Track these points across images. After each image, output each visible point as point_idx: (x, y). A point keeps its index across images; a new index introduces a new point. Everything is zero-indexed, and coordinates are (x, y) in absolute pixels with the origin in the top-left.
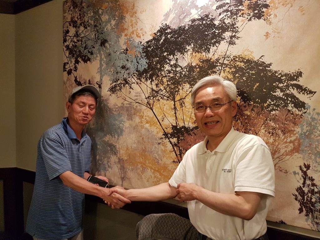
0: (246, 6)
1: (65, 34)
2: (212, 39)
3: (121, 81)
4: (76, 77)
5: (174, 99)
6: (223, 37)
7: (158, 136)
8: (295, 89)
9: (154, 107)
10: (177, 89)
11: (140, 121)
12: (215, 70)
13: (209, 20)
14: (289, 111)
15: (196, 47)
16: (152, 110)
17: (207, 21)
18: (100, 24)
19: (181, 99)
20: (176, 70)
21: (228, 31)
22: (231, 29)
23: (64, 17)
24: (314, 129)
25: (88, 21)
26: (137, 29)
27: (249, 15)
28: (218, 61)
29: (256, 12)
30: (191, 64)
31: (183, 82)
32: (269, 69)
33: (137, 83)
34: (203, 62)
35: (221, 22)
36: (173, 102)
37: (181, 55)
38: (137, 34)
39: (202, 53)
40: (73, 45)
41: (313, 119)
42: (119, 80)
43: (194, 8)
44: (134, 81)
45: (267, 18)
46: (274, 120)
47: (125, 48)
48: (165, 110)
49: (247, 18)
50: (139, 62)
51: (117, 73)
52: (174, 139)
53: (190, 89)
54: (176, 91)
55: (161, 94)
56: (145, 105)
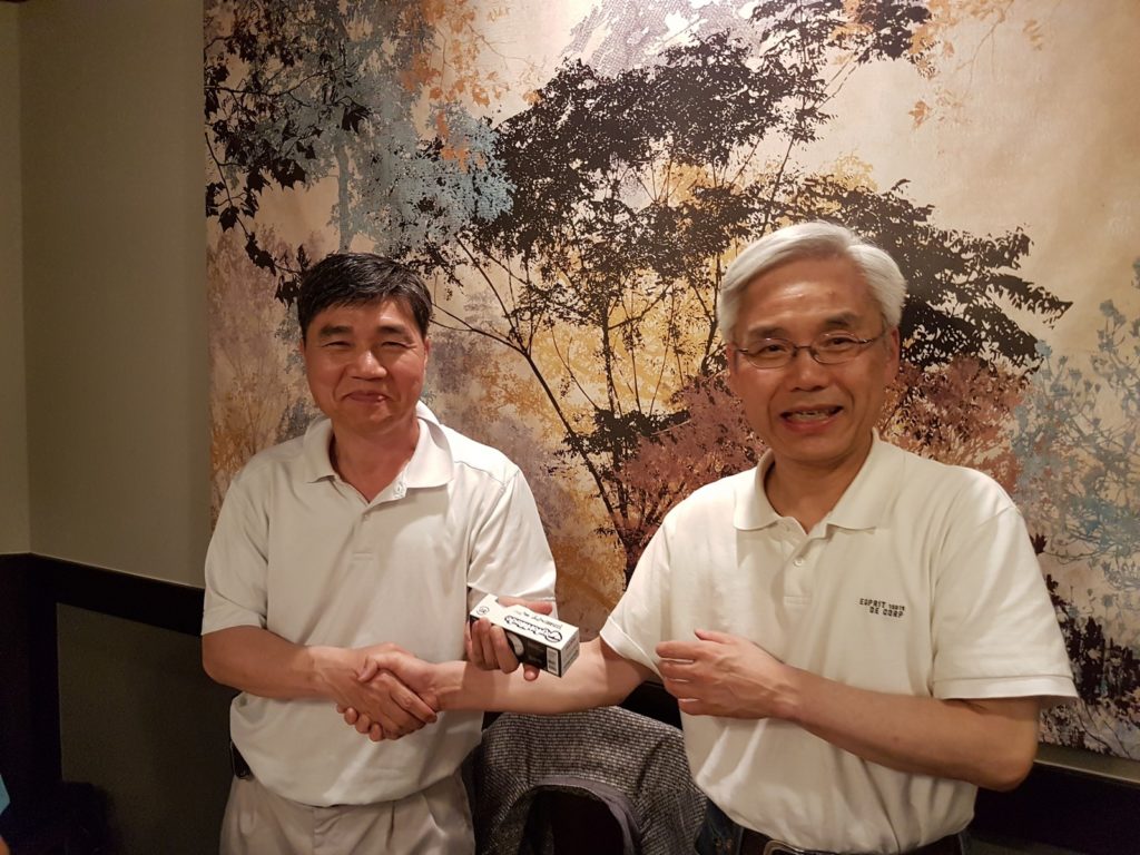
0: (854, 11)
1: (212, 83)
2: (737, 118)
3: (418, 255)
4: (252, 237)
5: (603, 322)
6: (773, 112)
7: (546, 447)
8: (1006, 291)
9: (533, 348)
10: (616, 287)
11: (484, 392)
12: (743, 225)
13: (727, 52)
14: (984, 363)
15: (684, 146)
16: (529, 358)
17: (721, 59)
18: (342, 51)
19: (628, 321)
20: (612, 219)
21: (790, 94)
22: (799, 87)
23: (209, 19)
24: (1060, 423)
25: (296, 40)
26: (477, 73)
27: (862, 43)
28: (756, 196)
29: (886, 31)
30: (666, 201)
31: (637, 263)
32: (921, 224)
33: (476, 264)
34: (706, 194)
35: (767, 63)
36: (600, 331)
37: (631, 171)
38: (477, 91)
39: (701, 165)
40: (240, 121)
41: (1060, 391)
42: (409, 249)
43: (678, 11)
44: (464, 255)
45: (922, 54)
46: (936, 392)
47: (431, 139)
48: (572, 357)
49: (856, 53)
50: (482, 190)
51: (402, 225)
52: (603, 454)
53: (661, 288)
54: (612, 294)
55: (559, 304)
56: (504, 339)
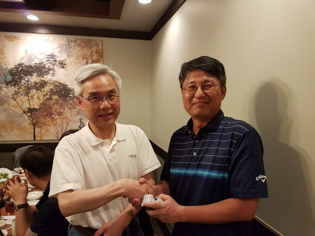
2: (45, 72)
5: (28, 96)
7: (20, 113)
9: (17, 99)
12: (47, 85)
15: (38, 75)
16: (16, 101)
17: (42, 65)
19: (32, 96)
20: (28, 83)
21: (51, 71)
27: (59, 66)
28: (48, 82)
30: (36, 81)
31: (32, 89)
32: (67, 87)
34: (41, 81)
35: (48, 67)
36: (27, 97)
37: (31, 77)
38: (5, 64)
39: (40, 77)
44: (3, 86)
45: (66, 69)
48: (23, 100)
50: (6, 77)
52: (29, 114)
53: (36, 92)
55: (21, 93)
56: (11, 98)
